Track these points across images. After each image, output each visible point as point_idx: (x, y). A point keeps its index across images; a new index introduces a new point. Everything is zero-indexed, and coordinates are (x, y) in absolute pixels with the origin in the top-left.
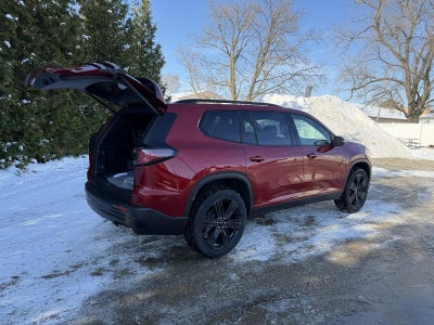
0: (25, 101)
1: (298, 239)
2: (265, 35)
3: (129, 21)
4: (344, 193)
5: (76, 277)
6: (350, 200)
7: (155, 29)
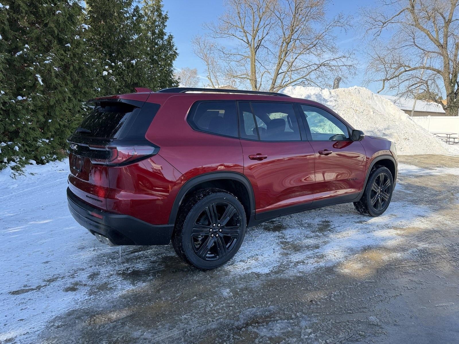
0: (20, 98)
1: (308, 247)
2: (287, 22)
3: (137, 9)
4: (365, 194)
5: (47, 293)
6: (372, 202)
7: (166, 18)
